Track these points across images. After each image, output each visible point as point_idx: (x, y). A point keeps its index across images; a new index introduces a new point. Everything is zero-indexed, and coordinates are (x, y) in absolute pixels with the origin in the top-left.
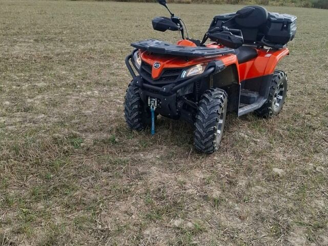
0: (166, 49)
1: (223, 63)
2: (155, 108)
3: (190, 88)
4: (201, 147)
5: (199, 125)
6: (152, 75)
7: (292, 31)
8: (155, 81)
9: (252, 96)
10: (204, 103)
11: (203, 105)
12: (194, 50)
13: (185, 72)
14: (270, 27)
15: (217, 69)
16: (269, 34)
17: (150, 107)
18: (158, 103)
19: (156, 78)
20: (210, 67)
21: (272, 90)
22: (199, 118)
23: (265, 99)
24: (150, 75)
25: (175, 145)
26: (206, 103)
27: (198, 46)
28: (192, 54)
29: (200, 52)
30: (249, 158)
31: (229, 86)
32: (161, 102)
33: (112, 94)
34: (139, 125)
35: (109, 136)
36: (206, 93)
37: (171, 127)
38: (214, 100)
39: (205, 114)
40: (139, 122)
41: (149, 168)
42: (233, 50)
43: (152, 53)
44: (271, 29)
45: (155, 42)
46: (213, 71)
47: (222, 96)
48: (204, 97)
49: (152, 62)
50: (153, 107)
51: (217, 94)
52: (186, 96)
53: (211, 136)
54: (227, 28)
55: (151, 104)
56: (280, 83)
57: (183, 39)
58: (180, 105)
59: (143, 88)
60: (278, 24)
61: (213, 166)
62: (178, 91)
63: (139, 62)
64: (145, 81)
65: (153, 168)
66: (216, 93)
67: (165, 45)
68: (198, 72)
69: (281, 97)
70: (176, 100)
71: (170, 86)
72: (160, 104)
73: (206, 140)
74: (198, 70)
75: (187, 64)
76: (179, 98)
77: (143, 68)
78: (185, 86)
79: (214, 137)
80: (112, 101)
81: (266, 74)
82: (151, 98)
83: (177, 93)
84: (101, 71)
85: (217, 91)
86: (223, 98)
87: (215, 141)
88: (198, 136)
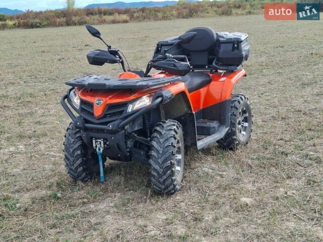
0: (107, 84)
1: (171, 92)
2: (101, 150)
3: (139, 122)
4: (160, 188)
5: (155, 162)
6: (95, 114)
7: (245, 50)
8: (98, 119)
9: (212, 126)
10: (157, 137)
11: (155, 139)
12: (137, 82)
13: (131, 106)
14: (220, 49)
15: (164, 98)
16: (220, 56)
17: (95, 150)
18: (105, 143)
19: (99, 116)
20: (157, 97)
21: (234, 117)
22: (153, 153)
23: (226, 127)
24: (92, 114)
25: (130, 190)
26: (158, 136)
27: (141, 77)
28: (136, 86)
29: (144, 83)
30: (215, 193)
31: (183, 116)
32: (108, 143)
33: (42, 147)
34: (84, 174)
35: (49, 192)
36: (158, 126)
37: (122, 173)
38: (167, 132)
39: (159, 149)
40: (84, 170)
41: (103, 217)
42: (180, 77)
43: (91, 90)
44: (221, 50)
45: (92, 78)
46: (161, 102)
47: (175, 127)
48: (156, 131)
49: (92, 99)
50: (99, 150)
51: (169, 126)
52: (135, 132)
53: (169, 172)
54: (170, 55)
55: (96, 147)
56: (241, 108)
57: (125, 71)
58: (130, 143)
59: (86, 129)
60: (228, 45)
61: (175, 206)
62: (126, 127)
63: (76, 101)
64: (87, 121)
65: (108, 217)
66: (169, 124)
67: (105, 79)
68: (144, 105)
69: (246, 124)
70: (125, 138)
71: (116, 123)
72: (107, 145)
73: (165, 177)
74: (145, 102)
75: (132, 97)
76: (128, 136)
77: (83, 107)
78: (133, 121)
79: (173, 173)
80: (44, 155)
81: (223, 99)
82: (96, 139)
83: (125, 130)
84: (23, 121)
85: (169, 122)
86: (176, 129)
87: (174, 178)
88: (155, 174)
